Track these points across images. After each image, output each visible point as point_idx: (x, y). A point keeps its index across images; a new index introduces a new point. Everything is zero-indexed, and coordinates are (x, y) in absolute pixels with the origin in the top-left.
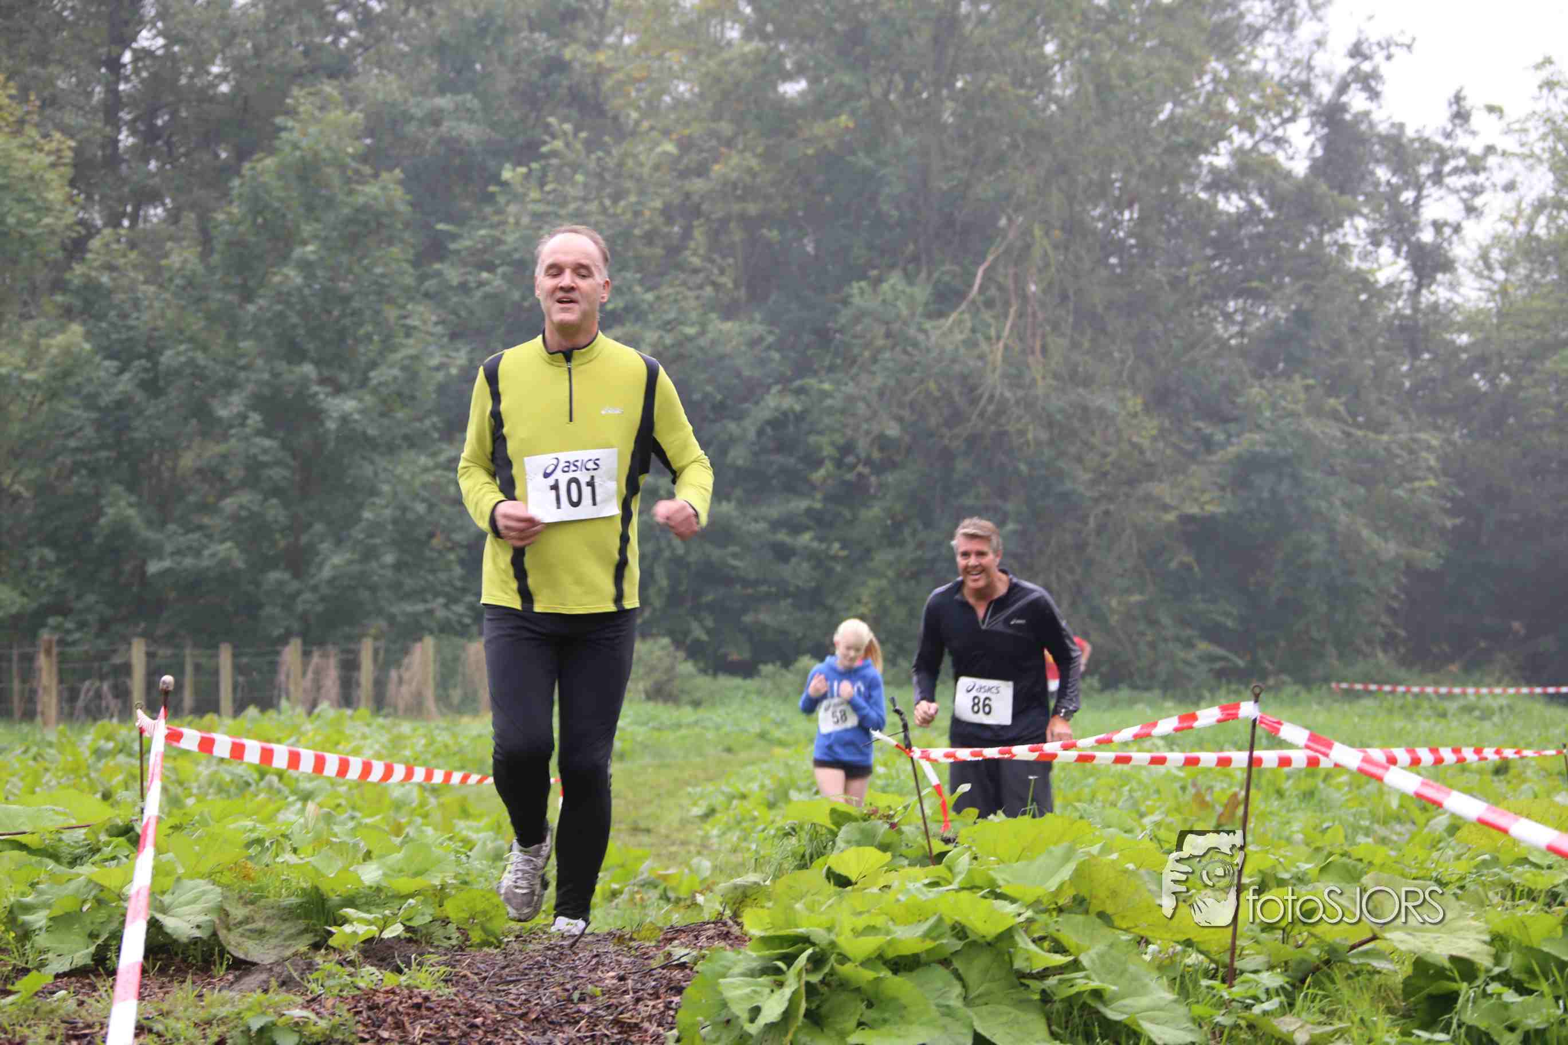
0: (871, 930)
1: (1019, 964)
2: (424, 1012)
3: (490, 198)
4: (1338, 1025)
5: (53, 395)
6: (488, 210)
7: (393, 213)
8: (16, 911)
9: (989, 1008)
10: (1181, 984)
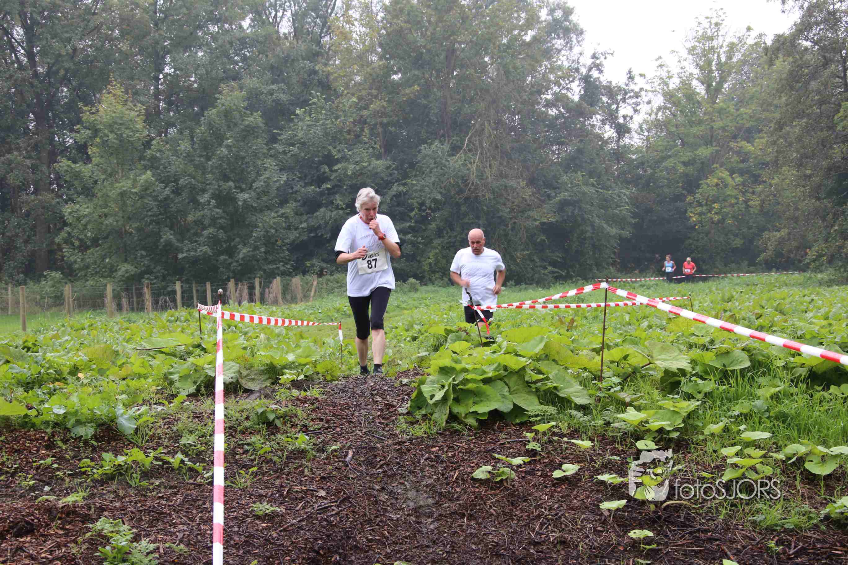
1: (527, 379)
3: (292, 120)
4: (640, 395)
5: (142, 197)
6: (291, 124)
7: (258, 127)
8: (167, 374)
9: (518, 395)
10: (584, 383)
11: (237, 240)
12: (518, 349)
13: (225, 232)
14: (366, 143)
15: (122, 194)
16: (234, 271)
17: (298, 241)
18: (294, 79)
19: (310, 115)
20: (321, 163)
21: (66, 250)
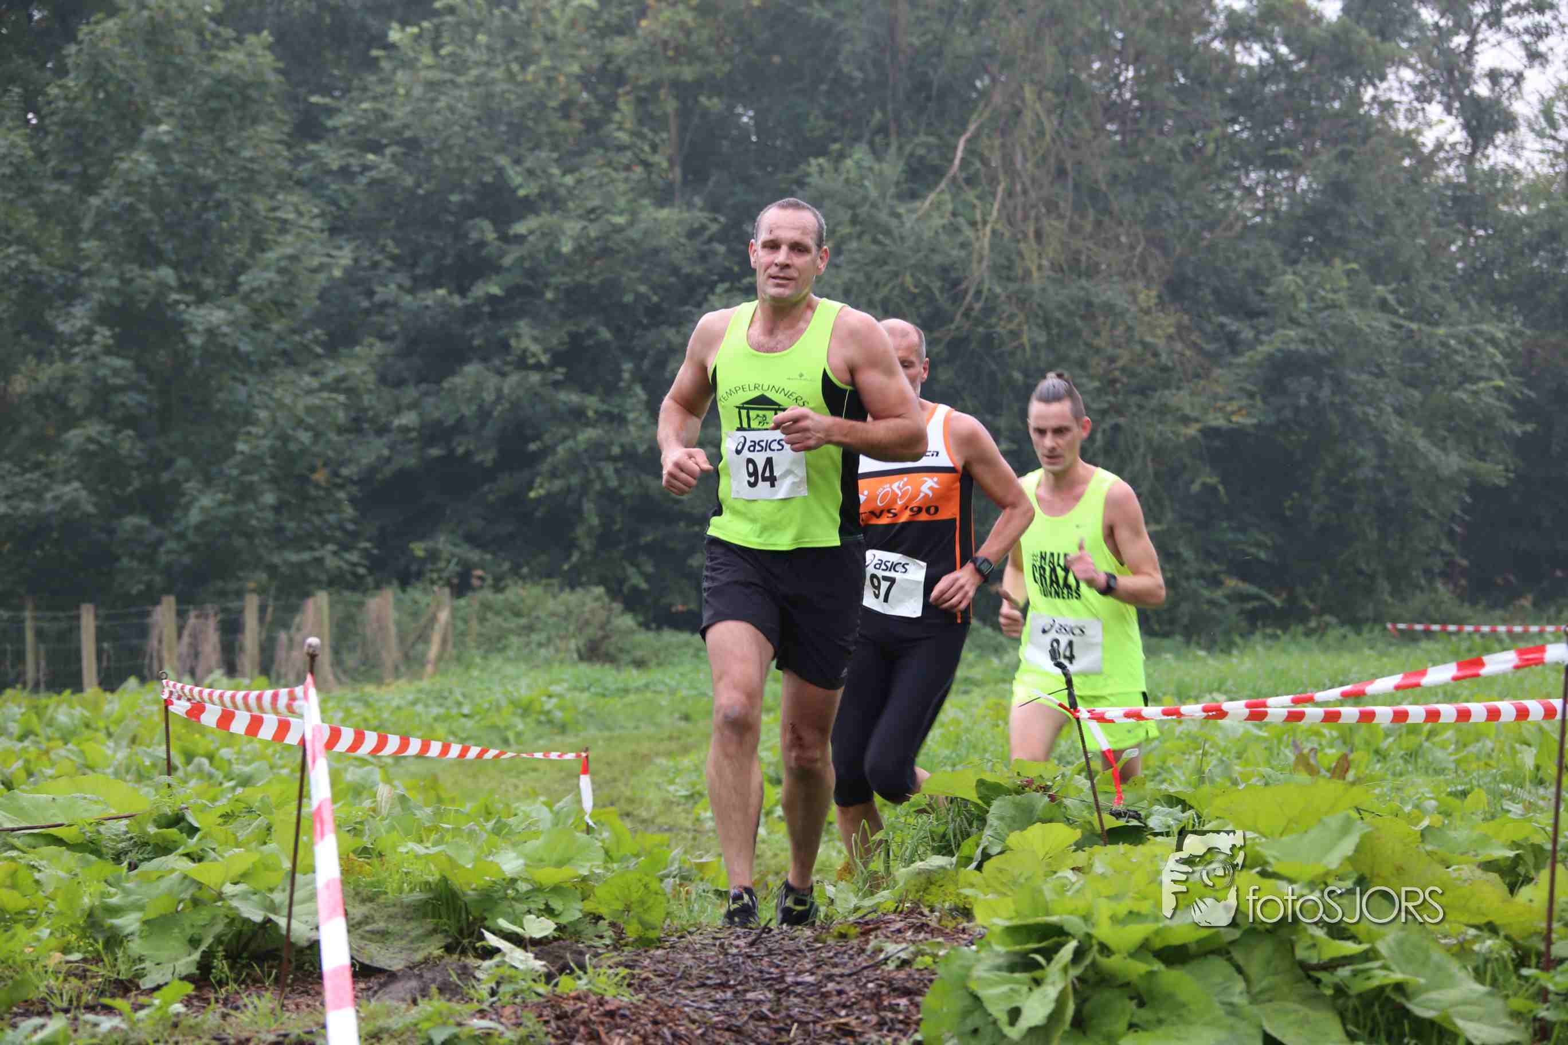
0: (1133, 916)
1: (1300, 953)
2: (619, 1020)
3: (373, 64)
6: (372, 78)
8: (98, 913)
9: (1276, 1005)
10: (1488, 974)
11: (182, 462)
13: (142, 436)
14: (621, 148)
16: (168, 571)
17: (388, 471)
19: (436, 49)
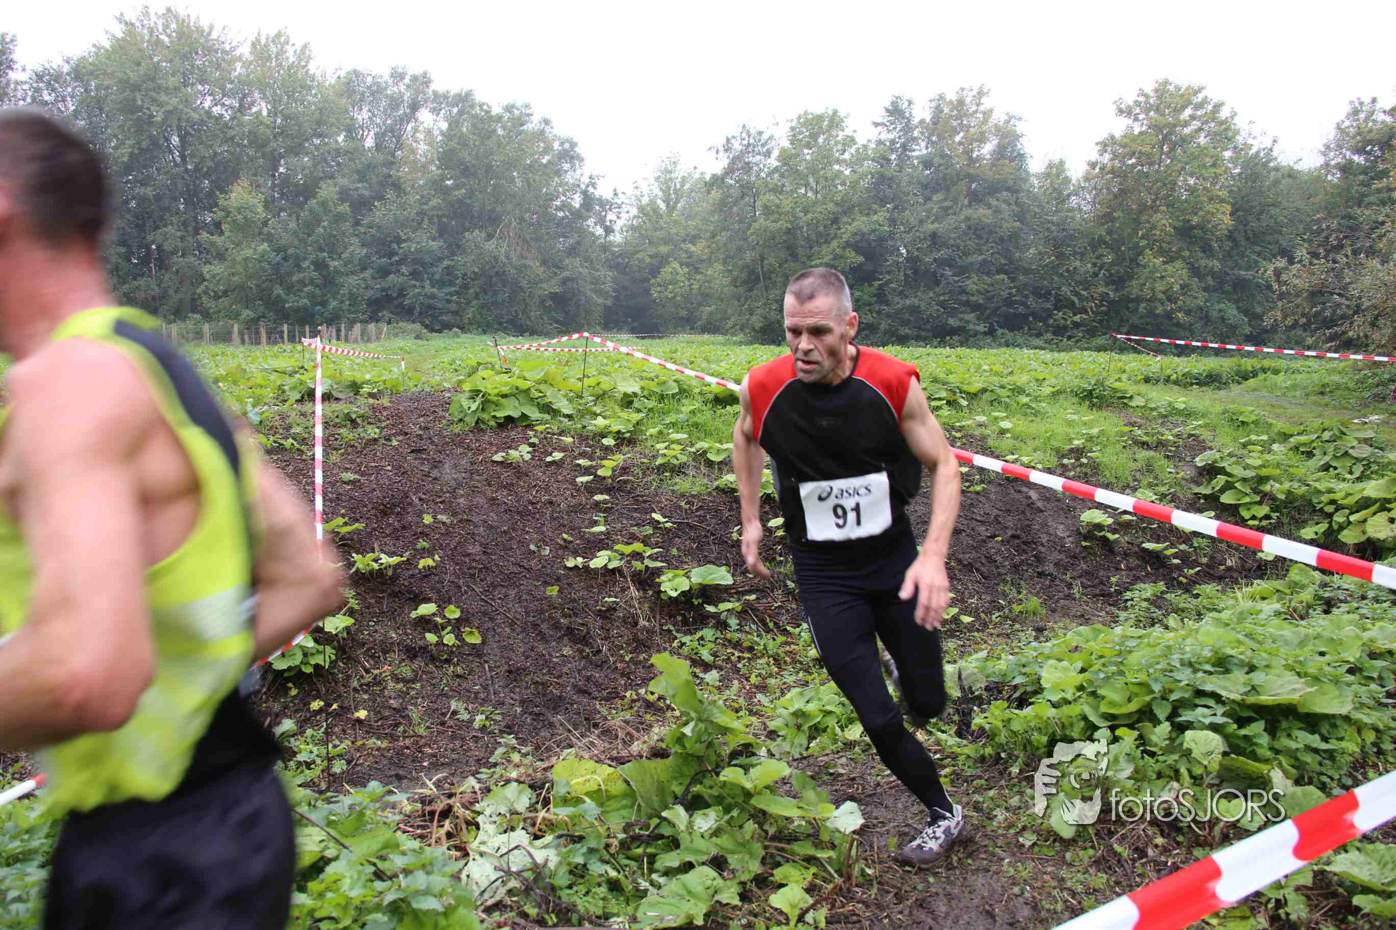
0: (496, 388)
1: (531, 396)
2: (386, 409)
3: (371, 210)
4: (606, 408)
5: (260, 262)
6: (371, 213)
7: (347, 214)
8: (281, 386)
9: (525, 406)
10: (570, 400)
11: (329, 295)
12: (527, 375)
13: (320, 290)
14: (425, 229)
15: (246, 259)
16: (325, 318)
17: (373, 298)
18: (374, 180)
19: (385, 207)
20: (391, 242)
21: (205, 299)
